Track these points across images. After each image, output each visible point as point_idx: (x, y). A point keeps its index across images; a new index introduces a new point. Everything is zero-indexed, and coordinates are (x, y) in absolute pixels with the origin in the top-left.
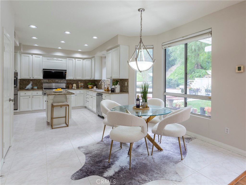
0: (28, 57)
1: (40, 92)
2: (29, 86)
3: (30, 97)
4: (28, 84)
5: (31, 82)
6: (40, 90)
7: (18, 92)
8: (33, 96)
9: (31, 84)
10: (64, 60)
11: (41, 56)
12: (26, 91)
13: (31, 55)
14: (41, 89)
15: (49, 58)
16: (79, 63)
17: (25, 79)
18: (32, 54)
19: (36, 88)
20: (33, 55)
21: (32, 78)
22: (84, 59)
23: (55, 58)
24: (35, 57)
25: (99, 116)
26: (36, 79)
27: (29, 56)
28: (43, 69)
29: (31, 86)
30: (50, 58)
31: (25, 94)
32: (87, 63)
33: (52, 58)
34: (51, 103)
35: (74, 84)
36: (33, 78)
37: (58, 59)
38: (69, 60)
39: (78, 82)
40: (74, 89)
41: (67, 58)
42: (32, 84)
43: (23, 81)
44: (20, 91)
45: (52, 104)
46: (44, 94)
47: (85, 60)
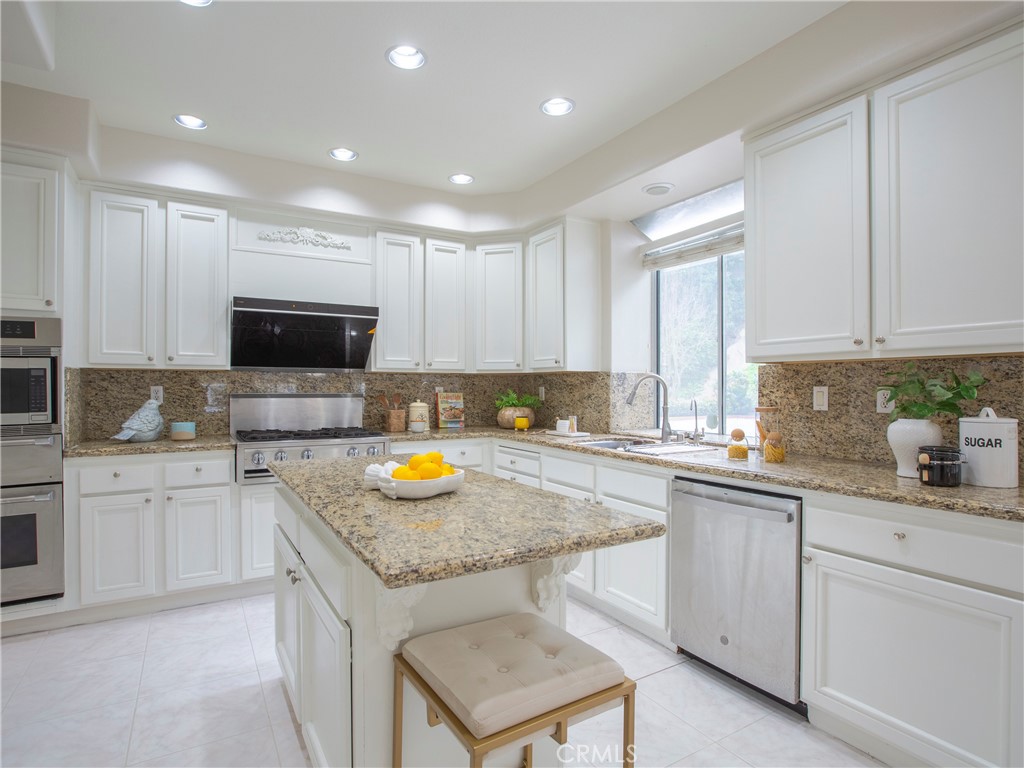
0: (140, 215)
1: (216, 463)
2: (145, 420)
3: (148, 501)
4: (135, 407)
5: (158, 391)
6: (213, 448)
7: (67, 462)
8: (169, 493)
9: (152, 405)
10: (359, 248)
11: (221, 215)
12: (120, 453)
13: (156, 203)
14: (219, 440)
15: (270, 230)
16: (447, 263)
17: (118, 371)
18: (167, 196)
19: (186, 428)
20: (171, 205)
21: (159, 364)
22: (472, 241)
23: (309, 233)
24: (183, 216)
25: (686, 655)
26: (185, 372)
27: (142, 211)
28: (237, 301)
29: (159, 419)
30: (275, 229)
31: (116, 475)
32: (495, 266)
33: (287, 229)
34: (393, 647)
35: (418, 404)
36: (170, 359)
37: (324, 234)
38: (388, 243)
39: (434, 389)
40: (418, 437)
41: (379, 234)
42: (160, 406)
43: (105, 384)
44: (80, 455)
45: (399, 657)
46: (241, 473)
47: (479, 248)
